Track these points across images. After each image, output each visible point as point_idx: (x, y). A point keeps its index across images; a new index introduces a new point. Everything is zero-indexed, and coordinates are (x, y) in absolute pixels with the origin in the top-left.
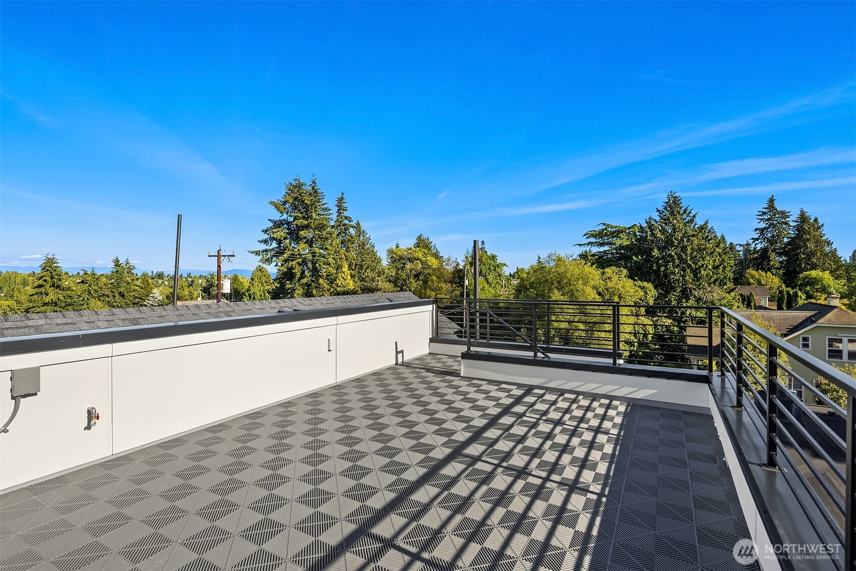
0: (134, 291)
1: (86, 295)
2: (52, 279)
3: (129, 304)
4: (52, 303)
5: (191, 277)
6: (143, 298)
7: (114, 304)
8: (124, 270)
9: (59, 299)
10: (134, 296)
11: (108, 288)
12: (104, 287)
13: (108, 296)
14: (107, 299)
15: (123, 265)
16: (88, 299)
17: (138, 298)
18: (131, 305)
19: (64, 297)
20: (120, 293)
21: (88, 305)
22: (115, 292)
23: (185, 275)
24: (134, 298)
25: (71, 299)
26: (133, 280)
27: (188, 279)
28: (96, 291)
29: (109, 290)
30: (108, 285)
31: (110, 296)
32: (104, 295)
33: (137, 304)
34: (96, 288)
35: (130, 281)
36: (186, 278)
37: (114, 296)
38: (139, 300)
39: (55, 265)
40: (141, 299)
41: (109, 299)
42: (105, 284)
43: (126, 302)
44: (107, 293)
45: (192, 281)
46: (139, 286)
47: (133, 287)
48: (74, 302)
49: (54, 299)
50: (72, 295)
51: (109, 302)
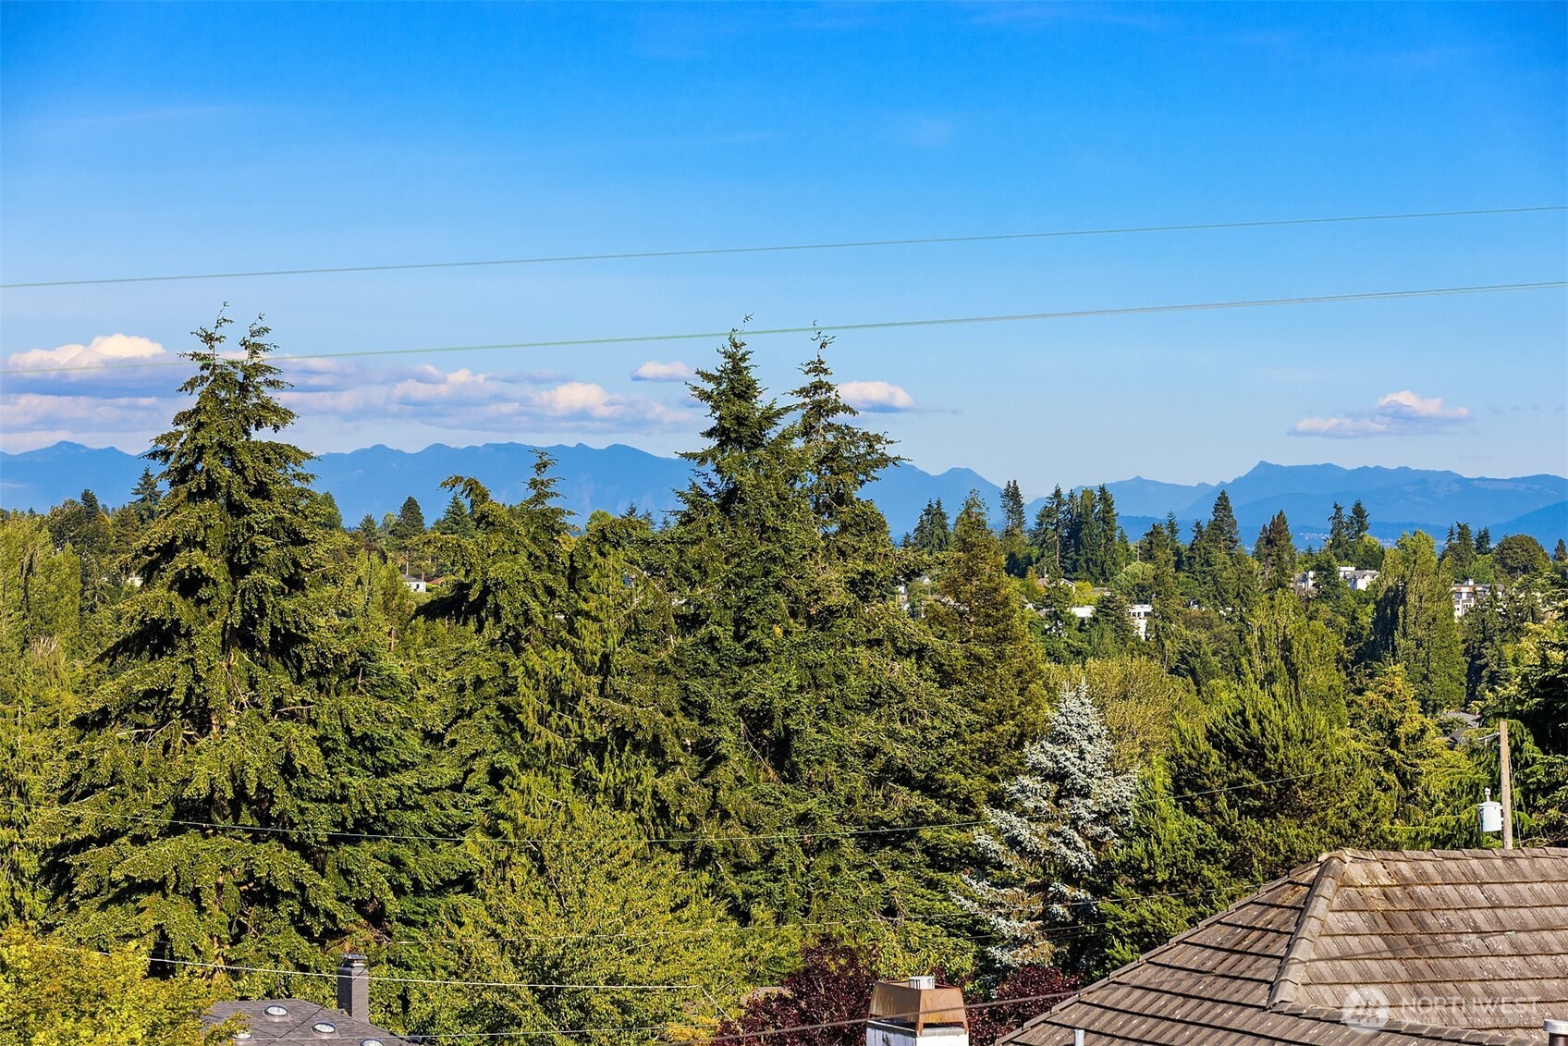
0: (874, 700)
1: (477, 736)
2: (237, 571)
3: (834, 844)
4: (235, 806)
5: (1372, 560)
6: (950, 776)
7: (711, 835)
8: (793, 477)
9: (288, 769)
10: (870, 753)
11: (662, 671)
12: (624, 657)
13: (655, 749)
14: (649, 778)
15: (785, 423)
16: (496, 775)
17: (905, 778)
18: (849, 847)
19: (321, 741)
20: (757, 720)
21: (494, 832)
22: (721, 707)
23: (1311, 535)
24: (877, 782)
25: (382, 771)
26: (861, 586)
27: (1346, 570)
28: (560, 699)
29: (669, 693)
30: (660, 642)
31: (672, 748)
32: (622, 735)
33: (896, 839)
34: (553, 661)
35: (839, 597)
36: (1325, 570)
37: (708, 754)
38: (916, 800)
39: (262, 435)
40: (929, 787)
41: (666, 784)
42: (633, 631)
43: (804, 819)
44: (647, 717)
45: (1390, 605)
46: (920, 653)
47: (863, 653)
48: (401, 804)
49: (255, 761)
50: (379, 731)
51: (663, 811)
